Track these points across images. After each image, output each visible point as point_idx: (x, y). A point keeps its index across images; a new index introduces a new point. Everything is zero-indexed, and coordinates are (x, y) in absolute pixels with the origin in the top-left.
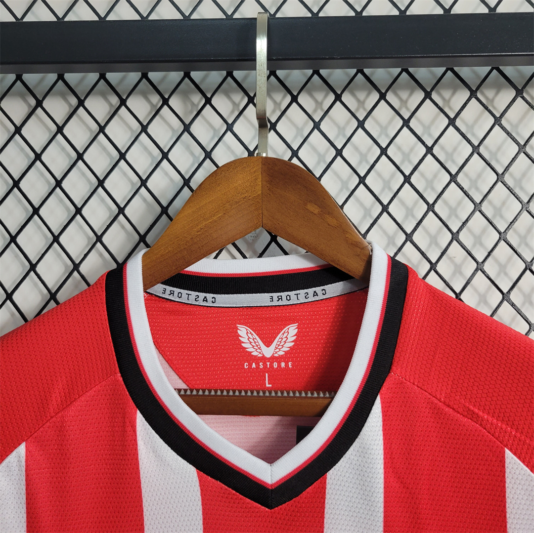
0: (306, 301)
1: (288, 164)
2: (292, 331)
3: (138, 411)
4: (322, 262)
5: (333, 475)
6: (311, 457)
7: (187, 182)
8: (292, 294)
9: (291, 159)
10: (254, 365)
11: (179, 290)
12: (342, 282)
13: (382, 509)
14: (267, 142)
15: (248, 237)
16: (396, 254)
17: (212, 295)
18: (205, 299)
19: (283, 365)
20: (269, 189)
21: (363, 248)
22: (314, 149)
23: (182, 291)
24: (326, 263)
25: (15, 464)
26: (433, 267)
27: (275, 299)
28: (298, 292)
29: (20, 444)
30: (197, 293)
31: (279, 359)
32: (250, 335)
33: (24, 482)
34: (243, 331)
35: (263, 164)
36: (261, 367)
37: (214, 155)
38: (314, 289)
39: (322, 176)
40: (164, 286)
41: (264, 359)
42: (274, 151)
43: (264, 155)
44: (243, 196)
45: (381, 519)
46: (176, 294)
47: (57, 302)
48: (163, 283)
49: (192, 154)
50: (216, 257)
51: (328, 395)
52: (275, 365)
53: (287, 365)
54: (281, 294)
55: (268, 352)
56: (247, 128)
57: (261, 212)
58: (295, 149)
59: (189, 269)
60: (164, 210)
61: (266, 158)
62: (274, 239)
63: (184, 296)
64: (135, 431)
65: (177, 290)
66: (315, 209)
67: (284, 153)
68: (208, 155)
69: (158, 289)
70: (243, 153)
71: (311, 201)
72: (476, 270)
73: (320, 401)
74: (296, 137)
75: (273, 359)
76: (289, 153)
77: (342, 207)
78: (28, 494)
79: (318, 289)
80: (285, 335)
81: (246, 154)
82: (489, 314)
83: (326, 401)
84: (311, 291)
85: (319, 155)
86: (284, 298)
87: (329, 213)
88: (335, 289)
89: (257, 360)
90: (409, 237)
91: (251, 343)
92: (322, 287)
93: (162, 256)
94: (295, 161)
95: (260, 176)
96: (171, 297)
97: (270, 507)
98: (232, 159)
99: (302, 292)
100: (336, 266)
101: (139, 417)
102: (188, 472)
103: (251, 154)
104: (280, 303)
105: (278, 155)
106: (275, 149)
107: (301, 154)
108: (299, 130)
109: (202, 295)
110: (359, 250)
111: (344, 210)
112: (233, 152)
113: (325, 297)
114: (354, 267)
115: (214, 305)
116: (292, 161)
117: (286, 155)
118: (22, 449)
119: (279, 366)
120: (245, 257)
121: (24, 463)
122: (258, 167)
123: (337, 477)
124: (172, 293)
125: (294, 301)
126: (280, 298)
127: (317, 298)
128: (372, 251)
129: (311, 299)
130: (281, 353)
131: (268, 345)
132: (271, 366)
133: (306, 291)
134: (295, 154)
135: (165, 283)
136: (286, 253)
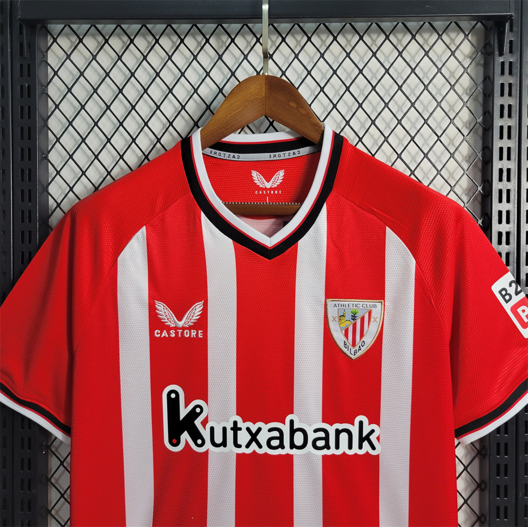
0: (289, 157)
1: (280, 79)
2: (281, 174)
3: (202, 212)
4: (298, 136)
5: (302, 243)
6: (290, 234)
7: (221, 90)
8: (281, 153)
9: (281, 76)
10: (261, 192)
11: (219, 152)
12: (308, 147)
13: (325, 258)
14: (268, 66)
15: (256, 122)
16: (340, 132)
17: (238, 154)
18: (234, 157)
19: (276, 192)
20: (269, 94)
21: (320, 127)
22: (295, 70)
23: (221, 152)
24: (300, 136)
25: (141, 237)
26: (360, 139)
27: (272, 156)
28: (285, 152)
29: (142, 227)
30: (229, 153)
31: (274, 189)
32: (258, 176)
33: (146, 245)
34: (255, 174)
35: (266, 79)
36: (265, 193)
37: (237, 74)
38: (293, 151)
39: (299, 87)
40: (211, 149)
41: (266, 189)
42: (272, 72)
43: (266, 74)
44: (255, 97)
45: (325, 263)
46: (218, 154)
47: (149, 160)
48: (210, 147)
49: (223, 73)
50: (239, 133)
51: (299, 204)
52: (272, 192)
53: (278, 192)
54: (276, 153)
55: (268, 185)
56: (256, 57)
57: (264, 106)
58: (284, 71)
59: (224, 139)
60: (208, 107)
61: (268, 76)
62: (271, 124)
63: (222, 155)
64: (200, 221)
65: (218, 152)
66: (294, 105)
67: (278, 73)
68: (233, 74)
69: (208, 151)
70: (253, 73)
71: (291, 101)
72: (384, 142)
73: (295, 206)
74: (284, 63)
75: (271, 189)
76: (280, 73)
77: (310, 105)
78: (148, 251)
79: (296, 151)
80: (278, 176)
81: (255, 74)
82: (390, 165)
83: (299, 206)
84: (292, 152)
85: (298, 74)
86: (277, 156)
87: (301, 108)
88: (305, 151)
89: (262, 189)
90: (348, 123)
91: (259, 180)
92: (298, 150)
93: (211, 131)
94: (284, 78)
95: (264, 86)
96: (215, 156)
97: (270, 259)
98: (247, 77)
99: (287, 152)
100: (305, 137)
101: (203, 214)
102: (229, 242)
103: (258, 73)
104: (275, 159)
105: (274, 74)
106: (273, 70)
107: (287, 74)
108: (286, 59)
109: (232, 154)
110: (317, 128)
111: (311, 107)
112: (247, 72)
113: (299, 155)
114: (315, 137)
115: (239, 160)
116: (282, 78)
117: (279, 75)
118: (144, 229)
119: (274, 192)
120: (253, 133)
121: (145, 236)
122: (263, 81)
123: (303, 243)
124: (215, 153)
125: (282, 157)
126: (275, 156)
127: (295, 156)
128: (324, 128)
129: (292, 156)
130: (276, 186)
131: (268, 181)
132: (270, 192)
133: (289, 152)
134: (284, 73)
135: (211, 147)
136: (277, 131)
